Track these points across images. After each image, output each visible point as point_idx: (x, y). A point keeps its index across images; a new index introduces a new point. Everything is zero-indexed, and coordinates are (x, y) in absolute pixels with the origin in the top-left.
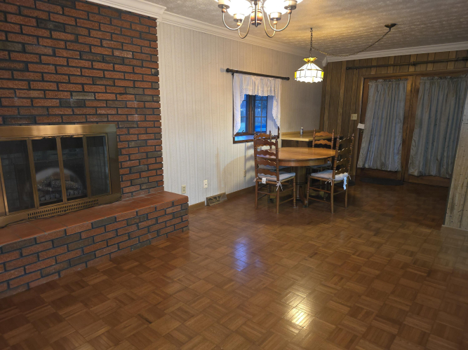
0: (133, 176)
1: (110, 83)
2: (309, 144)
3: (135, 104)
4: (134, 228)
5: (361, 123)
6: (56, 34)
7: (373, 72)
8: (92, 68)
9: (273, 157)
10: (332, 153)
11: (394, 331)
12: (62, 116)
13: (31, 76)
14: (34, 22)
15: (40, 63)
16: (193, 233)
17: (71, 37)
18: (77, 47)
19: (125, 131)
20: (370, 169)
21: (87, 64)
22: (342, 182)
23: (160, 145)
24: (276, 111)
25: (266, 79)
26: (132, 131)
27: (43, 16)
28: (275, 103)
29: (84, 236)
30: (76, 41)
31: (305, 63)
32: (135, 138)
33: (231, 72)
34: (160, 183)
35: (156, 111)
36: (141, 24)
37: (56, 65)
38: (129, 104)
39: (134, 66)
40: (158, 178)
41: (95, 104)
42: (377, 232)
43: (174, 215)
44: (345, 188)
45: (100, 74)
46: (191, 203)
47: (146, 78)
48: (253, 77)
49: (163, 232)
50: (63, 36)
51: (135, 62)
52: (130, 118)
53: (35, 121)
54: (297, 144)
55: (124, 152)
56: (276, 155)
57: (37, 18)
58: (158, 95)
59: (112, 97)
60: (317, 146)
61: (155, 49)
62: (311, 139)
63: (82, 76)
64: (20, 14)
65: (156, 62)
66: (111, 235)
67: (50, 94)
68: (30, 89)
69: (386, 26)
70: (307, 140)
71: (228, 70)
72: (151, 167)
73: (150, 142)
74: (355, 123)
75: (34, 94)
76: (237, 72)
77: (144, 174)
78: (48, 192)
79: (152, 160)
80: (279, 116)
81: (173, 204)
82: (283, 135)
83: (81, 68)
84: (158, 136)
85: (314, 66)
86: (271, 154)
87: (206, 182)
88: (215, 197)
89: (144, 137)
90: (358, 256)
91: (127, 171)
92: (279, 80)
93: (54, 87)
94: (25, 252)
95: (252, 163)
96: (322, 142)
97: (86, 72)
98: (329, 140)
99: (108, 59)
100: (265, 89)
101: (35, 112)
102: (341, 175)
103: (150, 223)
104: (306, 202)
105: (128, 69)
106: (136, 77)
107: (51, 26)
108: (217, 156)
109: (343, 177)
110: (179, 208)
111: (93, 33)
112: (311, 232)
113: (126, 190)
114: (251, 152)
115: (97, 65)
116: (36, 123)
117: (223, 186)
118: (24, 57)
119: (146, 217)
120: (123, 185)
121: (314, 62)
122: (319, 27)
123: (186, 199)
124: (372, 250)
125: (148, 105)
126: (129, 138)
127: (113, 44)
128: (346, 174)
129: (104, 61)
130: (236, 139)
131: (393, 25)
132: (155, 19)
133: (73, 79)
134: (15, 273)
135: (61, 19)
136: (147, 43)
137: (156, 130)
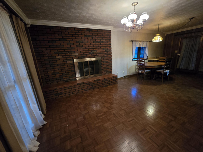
0: (104, 70)
1: (100, 48)
2: (157, 61)
3: (105, 52)
4: (104, 82)
5: (179, 53)
6: (88, 38)
7: (185, 35)
8: (96, 45)
9: (143, 65)
10: (164, 64)
11: (173, 119)
12: (89, 56)
13: (83, 48)
14: (84, 36)
15: (85, 45)
16: (119, 85)
17: (91, 38)
18: (93, 40)
19: (103, 59)
20: (181, 69)
21: (95, 44)
22: (167, 73)
23: (111, 62)
24: (147, 51)
25: (144, 42)
26: (104, 59)
27: (86, 34)
28: (146, 49)
29: (93, 83)
30: (92, 39)
31: (156, 36)
32: (105, 60)
33: (132, 41)
34: (111, 72)
35: (110, 54)
36: (107, 32)
37: (88, 45)
38: (104, 52)
39: (105, 43)
40: (111, 70)
41: (96, 53)
42: (177, 90)
43: (114, 80)
44: (168, 75)
45: (97, 46)
46: (118, 77)
47: (108, 46)
48: (139, 42)
49: (111, 84)
50: (90, 38)
51: (105, 42)
52: (104, 56)
53: (84, 57)
54: (154, 61)
55: (103, 64)
56: (144, 64)
57: (85, 35)
58: (111, 50)
59: (100, 51)
60: (160, 62)
61: (111, 38)
62: (158, 59)
63: (94, 47)
64: (81, 35)
65: (111, 41)
66: (99, 83)
67: (87, 52)
68: (83, 51)
69: (189, 19)
70: (157, 60)
71: (131, 41)
72: (109, 68)
73: (109, 62)
74: (177, 53)
75: (84, 52)
76: (134, 41)
77: (107, 69)
78: (87, 73)
79: (109, 66)
80: (148, 53)
81: (113, 77)
82: (149, 58)
83: (93, 45)
84: (111, 60)
85: (159, 37)
86: (142, 64)
87: (123, 72)
88: (126, 76)
89: (107, 60)
90: (167, 96)
91: (103, 68)
92: (148, 42)
93: (88, 50)
94: (82, 85)
95: (137, 67)
96: (162, 60)
97: (95, 46)
98: (165, 60)
99: (99, 42)
100: (143, 45)
101: (84, 56)
102: (166, 71)
103: (107, 81)
104: (154, 79)
105: (104, 44)
106: (106, 46)
107: (87, 36)
108: (127, 65)
109: (167, 71)
110: (115, 78)
111: (96, 36)
112: (153, 87)
113: (103, 73)
114: (137, 64)
115: (97, 44)
116: (84, 58)
117: (128, 73)
118: (82, 44)
119: (107, 80)
120: (102, 72)
121: (159, 35)
122: (161, 24)
123: (117, 76)
124: (173, 95)
125: (108, 52)
126: (104, 61)
127: (101, 38)
128: (169, 70)
129: (98, 43)
130: (133, 60)
131: (192, 18)
132: (111, 30)
133: (92, 48)
134: (80, 89)
135: (89, 34)
136: (108, 37)
137: (110, 58)
